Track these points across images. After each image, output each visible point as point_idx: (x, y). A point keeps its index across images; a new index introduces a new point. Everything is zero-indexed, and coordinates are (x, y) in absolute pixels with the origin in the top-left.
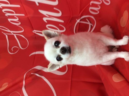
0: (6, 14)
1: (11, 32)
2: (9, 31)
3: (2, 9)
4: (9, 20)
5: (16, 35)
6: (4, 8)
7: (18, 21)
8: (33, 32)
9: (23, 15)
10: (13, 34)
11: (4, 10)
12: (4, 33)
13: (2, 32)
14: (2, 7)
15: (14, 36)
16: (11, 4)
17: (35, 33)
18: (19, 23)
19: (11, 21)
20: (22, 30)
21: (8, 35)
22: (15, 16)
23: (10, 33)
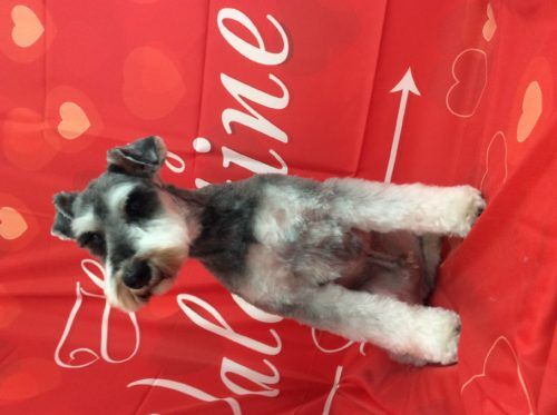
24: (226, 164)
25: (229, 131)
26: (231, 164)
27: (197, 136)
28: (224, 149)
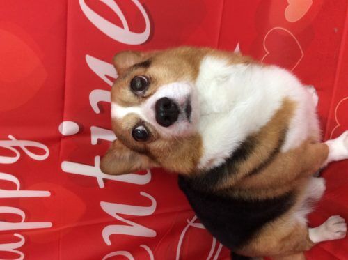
9: (48, 225)
24: (94, 141)
25: (97, 110)
26: (100, 141)
27: (62, 120)
28: (93, 129)
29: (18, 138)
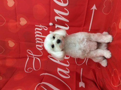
0: (37, 41)
1: (34, 55)
2: (32, 54)
3: (36, 38)
4: (37, 46)
5: (35, 58)
6: (37, 37)
7: (42, 47)
8: (48, 56)
10: (34, 57)
11: (37, 39)
12: (28, 55)
13: (27, 55)
14: (37, 36)
15: (33, 58)
16: (43, 35)
17: (49, 58)
18: (42, 48)
19: (37, 47)
20: (41, 54)
21: (29, 58)
22: (41, 44)
23: (32, 56)
24: (56, 27)
27: (50, 22)
29: (42, 25)
